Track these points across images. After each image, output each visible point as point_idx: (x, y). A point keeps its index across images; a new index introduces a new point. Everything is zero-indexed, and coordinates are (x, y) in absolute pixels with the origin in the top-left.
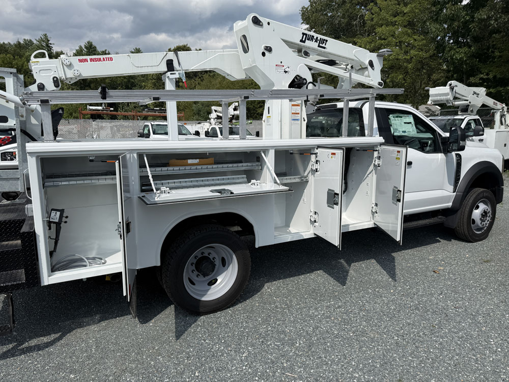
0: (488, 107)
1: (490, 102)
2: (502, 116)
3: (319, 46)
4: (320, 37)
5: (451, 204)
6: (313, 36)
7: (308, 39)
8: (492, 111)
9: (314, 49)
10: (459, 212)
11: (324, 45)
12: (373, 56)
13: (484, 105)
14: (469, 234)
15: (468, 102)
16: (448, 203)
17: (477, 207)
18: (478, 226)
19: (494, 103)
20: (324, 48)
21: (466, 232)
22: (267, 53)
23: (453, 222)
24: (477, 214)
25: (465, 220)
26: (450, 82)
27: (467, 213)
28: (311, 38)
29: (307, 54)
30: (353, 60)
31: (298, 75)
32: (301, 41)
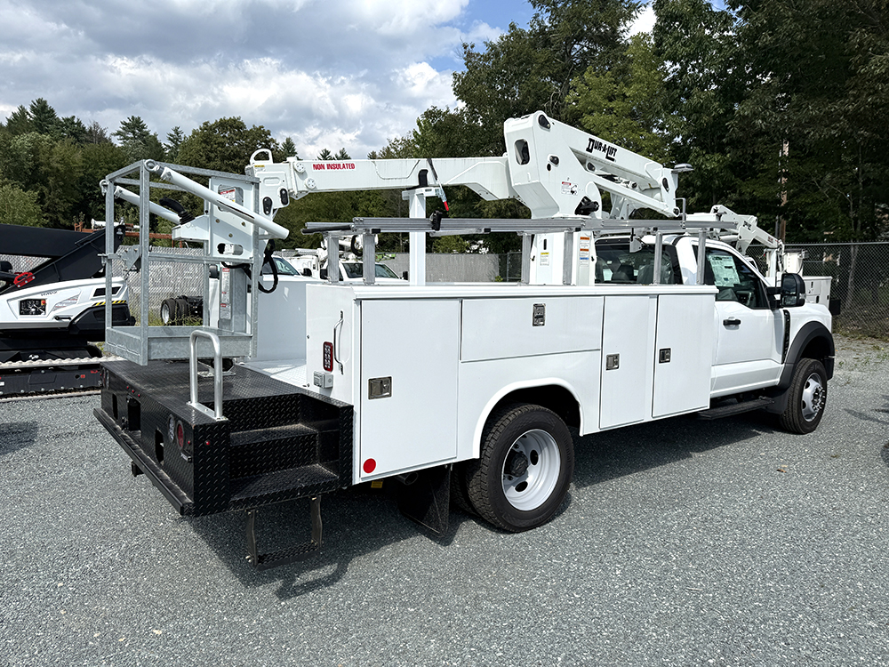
0: (760, 243)
1: (764, 236)
2: (779, 258)
3: (607, 157)
4: (609, 144)
5: (778, 380)
6: (601, 144)
7: (596, 148)
8: (765, 250)
9: (600, 161)
10: (788, 392)
11: (612, 156)
12: (667, 173)
13: (755, 241)
14: (800, 422)
15: (737, 236)
16: (775, 378)
17: (808, 385)
18: (809, 410)
19: (769, 239)
20: (613, 160)
21: (796, 420)
22: (553, 166)
23: (781, 405)
24: (808, 393)
25: (795, 403)
26: (714, 207)
27: (797, 392)
28: (599, 146)
29: (591, 167)
30: (643, 177)
31: (585, 197)
32: (588, 150)
